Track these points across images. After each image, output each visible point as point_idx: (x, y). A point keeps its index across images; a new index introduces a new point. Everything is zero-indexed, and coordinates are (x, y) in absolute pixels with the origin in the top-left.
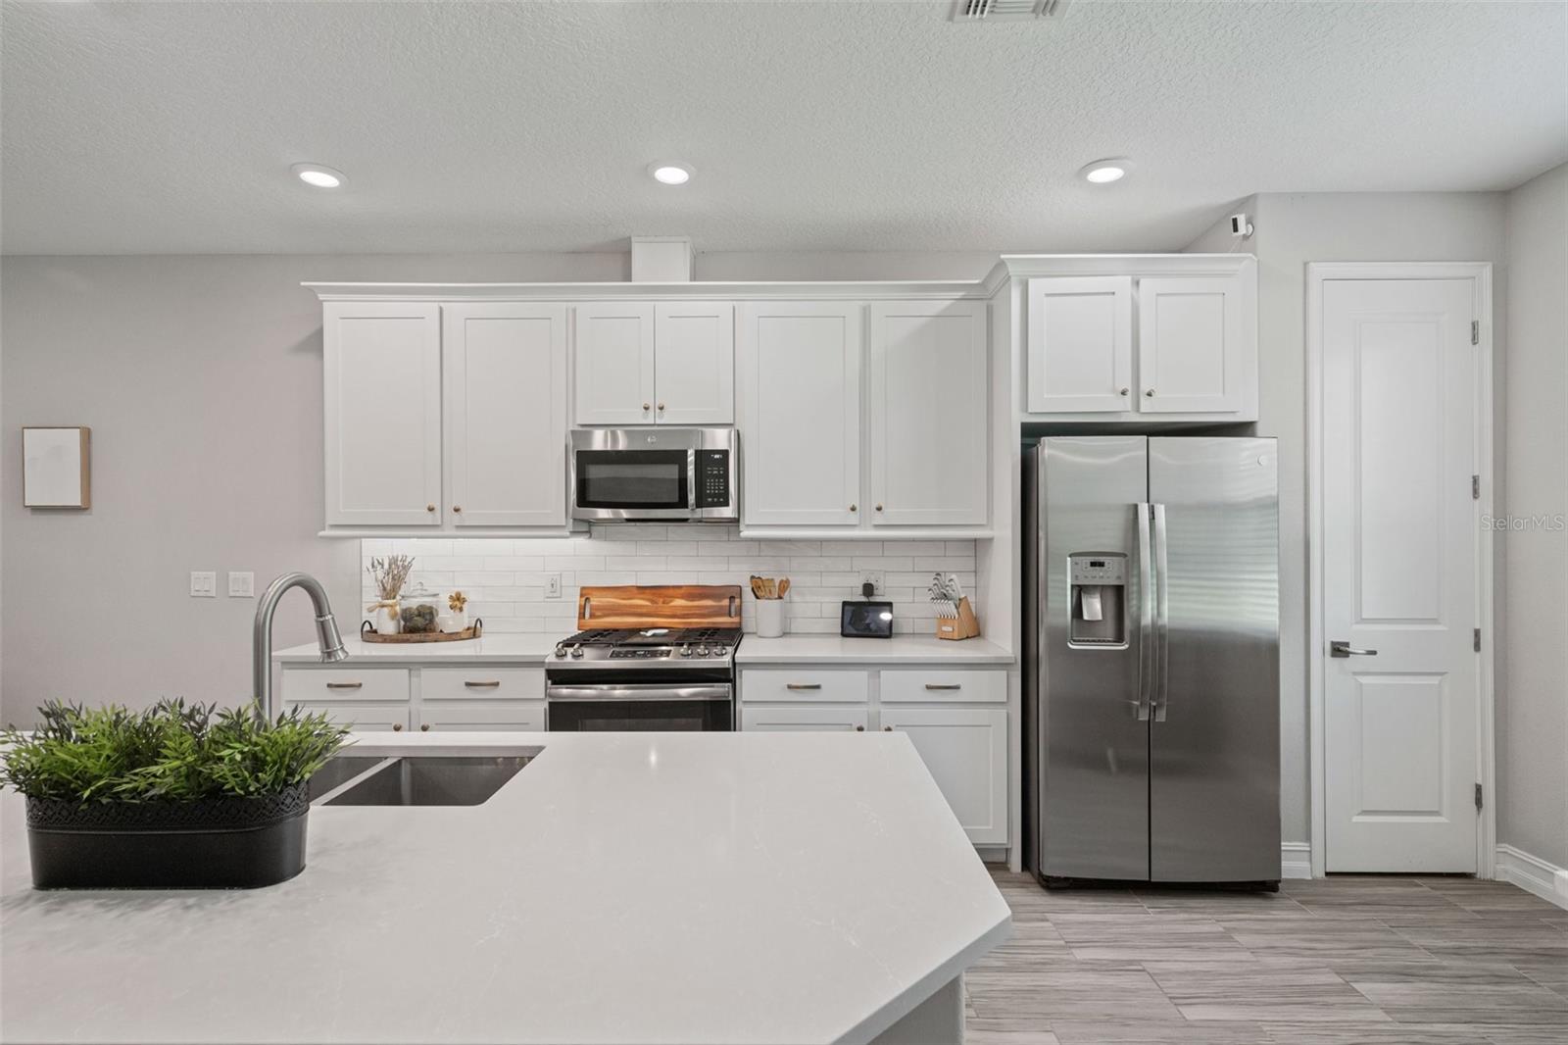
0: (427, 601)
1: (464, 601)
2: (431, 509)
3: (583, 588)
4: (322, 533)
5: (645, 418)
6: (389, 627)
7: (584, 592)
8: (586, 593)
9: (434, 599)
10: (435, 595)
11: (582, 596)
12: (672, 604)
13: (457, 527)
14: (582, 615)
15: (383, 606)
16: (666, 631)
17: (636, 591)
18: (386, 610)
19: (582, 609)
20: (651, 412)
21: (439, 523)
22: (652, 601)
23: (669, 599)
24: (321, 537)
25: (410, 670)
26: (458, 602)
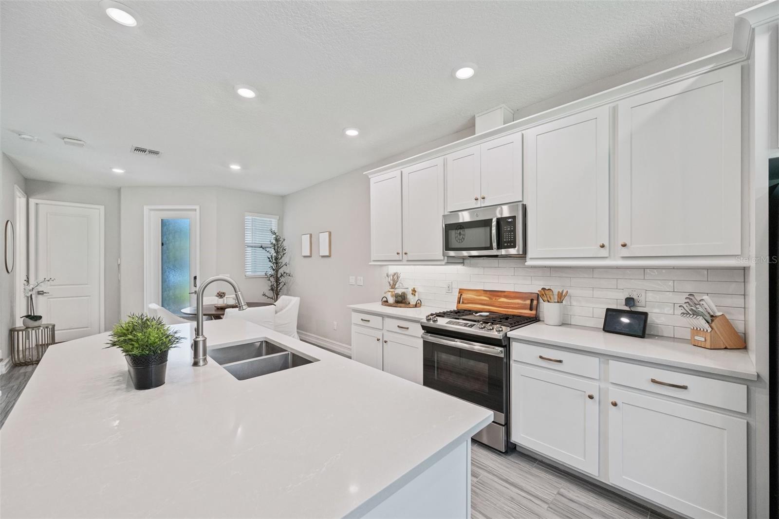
0: (403, 290)
1: (415, 292)
2: (398, 254)
3: (460, 289)
4: (370, 263)
5: (476, 204)
6: (391, 300)
7: (461, 291)
8: (461, 292)
9: (407, 290)
10: (407, 288)
11: (459, 293)
12: (499, 300)
13: (408, 261)
14: (459, 302)
15: (389, 292)
16: (488, 314)
17: (483, 292)
18: (390, 293)
19: (459, 299)
20: (479, 201)
21: (401, 259)
22: (490, 298)
23: (497, 298)
24: (370, 265)
25: (383, 318)
26: (414, 291)
